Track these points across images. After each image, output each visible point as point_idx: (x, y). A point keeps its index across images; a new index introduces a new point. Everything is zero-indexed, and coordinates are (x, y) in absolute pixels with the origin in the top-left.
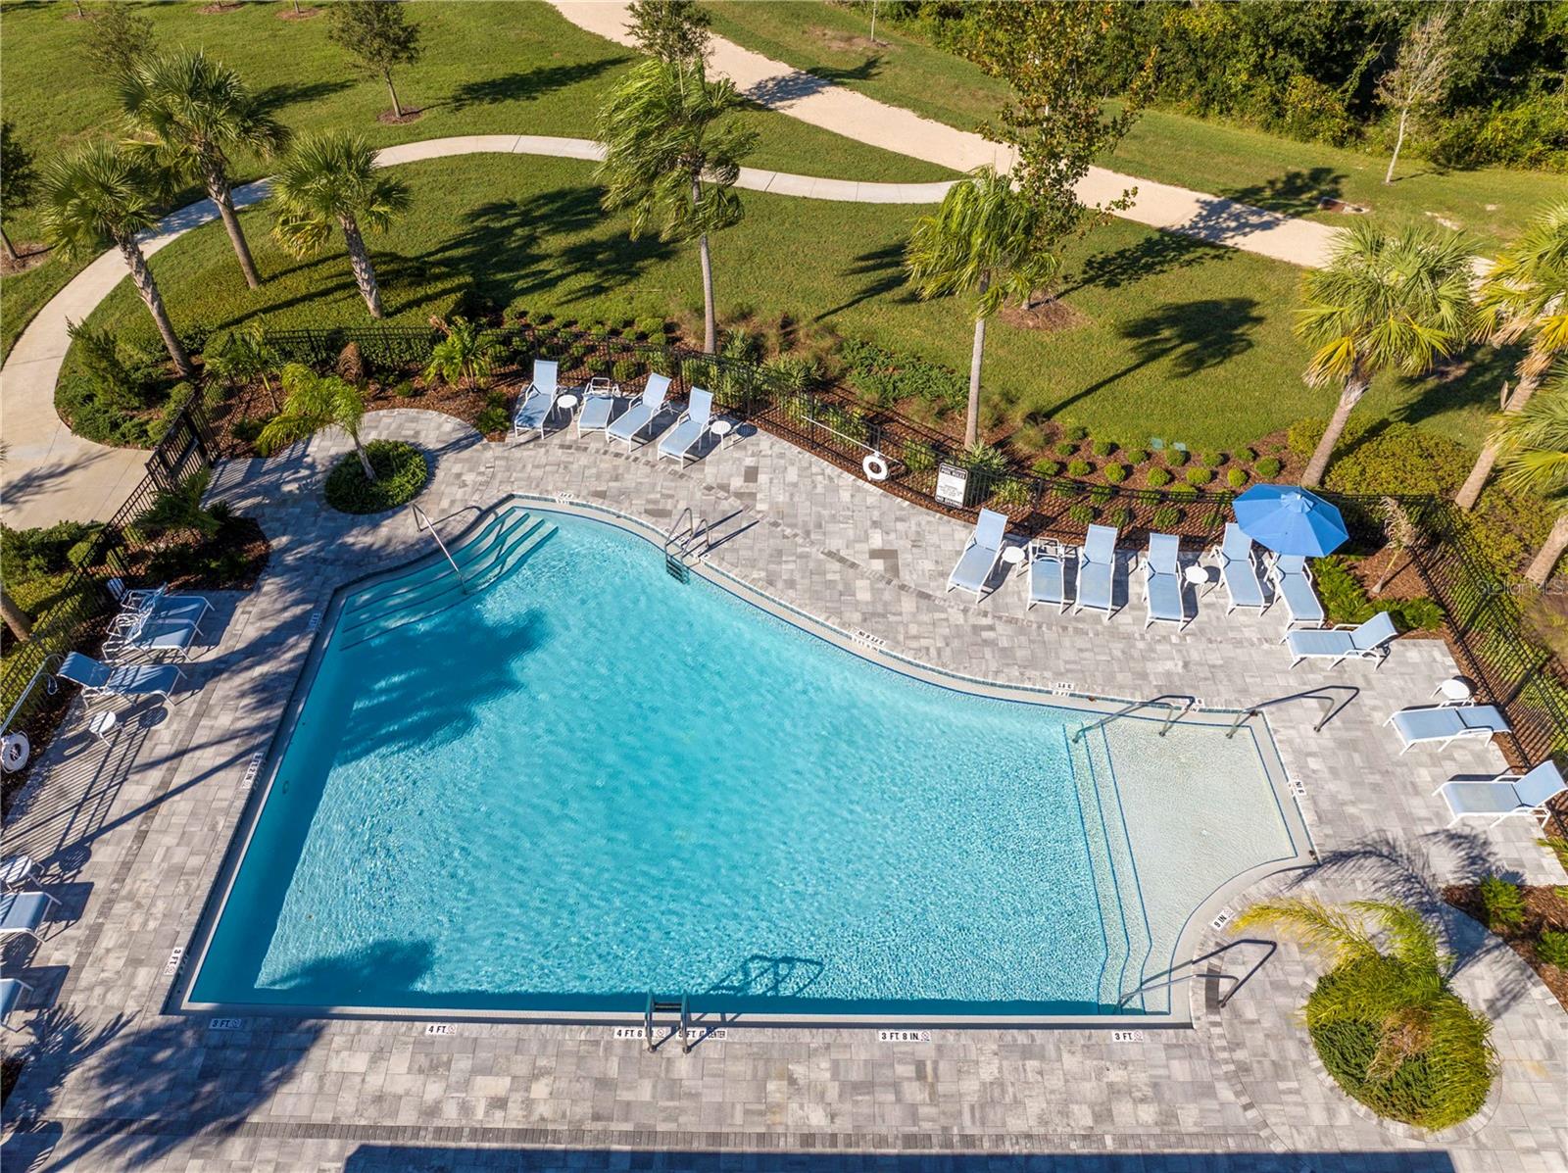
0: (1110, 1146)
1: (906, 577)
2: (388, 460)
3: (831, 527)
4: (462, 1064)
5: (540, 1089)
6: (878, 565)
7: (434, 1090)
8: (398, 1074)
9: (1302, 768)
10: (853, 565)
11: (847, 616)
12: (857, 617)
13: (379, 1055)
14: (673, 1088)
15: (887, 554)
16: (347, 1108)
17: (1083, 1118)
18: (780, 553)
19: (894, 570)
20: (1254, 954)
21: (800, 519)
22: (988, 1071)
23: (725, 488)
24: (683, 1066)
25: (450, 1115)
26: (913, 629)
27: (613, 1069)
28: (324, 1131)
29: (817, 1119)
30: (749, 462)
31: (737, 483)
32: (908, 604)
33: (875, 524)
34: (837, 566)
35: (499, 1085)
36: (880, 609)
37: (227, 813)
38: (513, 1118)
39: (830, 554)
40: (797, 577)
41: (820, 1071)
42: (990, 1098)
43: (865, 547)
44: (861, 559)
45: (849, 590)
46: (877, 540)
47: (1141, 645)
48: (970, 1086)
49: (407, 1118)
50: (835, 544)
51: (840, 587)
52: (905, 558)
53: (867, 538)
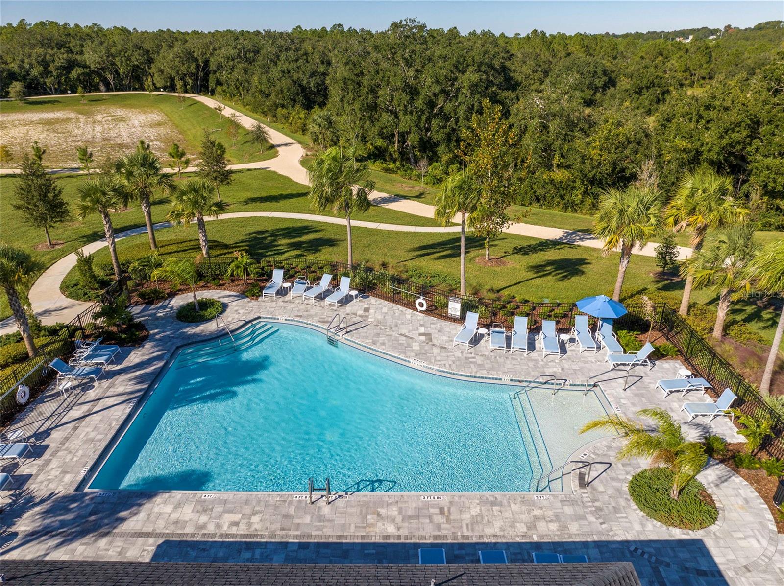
0: (535, 539)
1: (435, 341)
2: (205, 305)
3: (402, 326)
4: (219, 509)
5: (255, 519)
6: (423, 338)
7: (203, 519)
8: (187, 513)
9: (618, 403)
10: (411, 338)
11: (408, 354)
12: (413, 354)
13: (178, 506)
14: (321, 518)
15: (428, 335)
16: (160, 526)
17: (522, 528)
18: (379, 334)
19: (430, 340)
20: (601, 468)
21: (388, 324)
22: (476, 510)
23: (355, 314)
24: (326, 510)
25: (211, 528)
26: (438, 358)
27: (292, 511)
28: (148, 535)
29: (391, 529)
30: (366, 306)
31: (360, 312)
32: (436, 351)
33: (421, 325)
34: (404, 338)
35: (236, 517)
36: (423, 352)
37: (117, 420)
38: (242, 529)
39: (401, 335)
40: (386, 342)
41: (394, 511)
42: (476, 521)
43: (417, 332)
44: (416, 337)
46: (422, 330)
47: (542, 363)
48: (466, 517)
49: (189, 530)
50: (403, 331)
51: (406, 345)
52: (435, 336)
53: (418, 329)
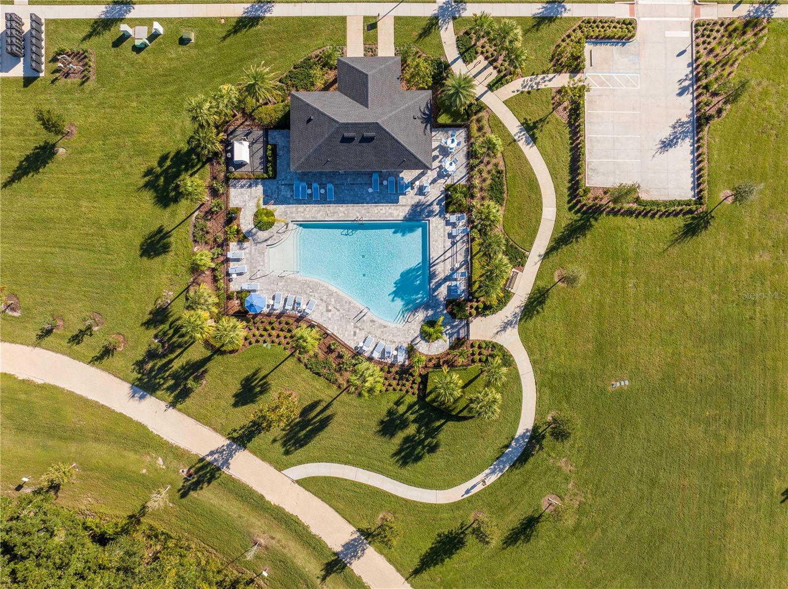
0: (304, 206)
1: (325, 305)
3: (339, 318)
4: (387, 214)
5: (376, 211)
6: (330, 308)
7: (390, 211)
8: (395, 213)
10: (334, 308)
13: (398, 215)
14: (359, 212)
15: (328, 311)
16: (401, 208)
17: (307, 209)
18: (348, 311)
19: (327, 307)
21: (345, 320)
22: (319, 215)
23: (360, 329)
24: (358, 215)
25: (387, 208)
27: (367, 214)
28: (403, 206)
29: (341, 209)
31: (358, 331)
33: (330, 319)
34: (337, 307)
35: (381, 212)
36: (330, 296)
37: (433, 253)
38: (379, 208)
39: (339, 311)
40: (345, 304)
41: (340, 215)
42: (319, 212)
43: (332, 312)
45: (335, 301)
46: (330, 314)
48: (321, 213)
49: (393, 207)
50: (338, 313)
51: (337, 302)
52: (325, 310)
53: (332, 315)
